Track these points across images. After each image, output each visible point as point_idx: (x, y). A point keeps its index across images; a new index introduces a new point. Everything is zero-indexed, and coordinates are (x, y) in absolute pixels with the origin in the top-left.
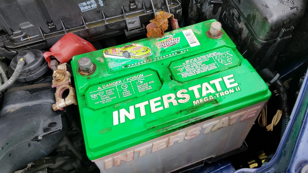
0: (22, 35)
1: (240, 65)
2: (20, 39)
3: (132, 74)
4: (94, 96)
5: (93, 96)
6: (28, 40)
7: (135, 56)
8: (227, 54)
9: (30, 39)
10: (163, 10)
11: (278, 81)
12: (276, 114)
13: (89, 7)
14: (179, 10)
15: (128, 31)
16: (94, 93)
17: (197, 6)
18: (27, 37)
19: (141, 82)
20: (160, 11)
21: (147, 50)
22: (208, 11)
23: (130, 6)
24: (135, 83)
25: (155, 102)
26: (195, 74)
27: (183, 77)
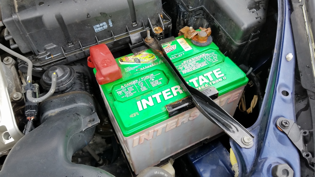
0: (47, 55)
1: (224, 62)
2: (45, 57)
3: (144, 75)
4: (120, 93)
6: (52, 58)
7: (144, 61)
8: (213, 54)
9: (54, 57)
10: (157, 26)
11: (252, 73)
12: (253, 99)
13: (102, 28)
14: (170, 25)
15: (132, 45)
16: (119, 90)
17: (184, 21)
18: (51, 56)
19: (153, 80)
20: (156, 27)
21: (152, 56)
22: (192, 24)
23: (132, 25)
24: (149, 81)
25: (166, 93)
26: (192, 70)
27: (183, 74)
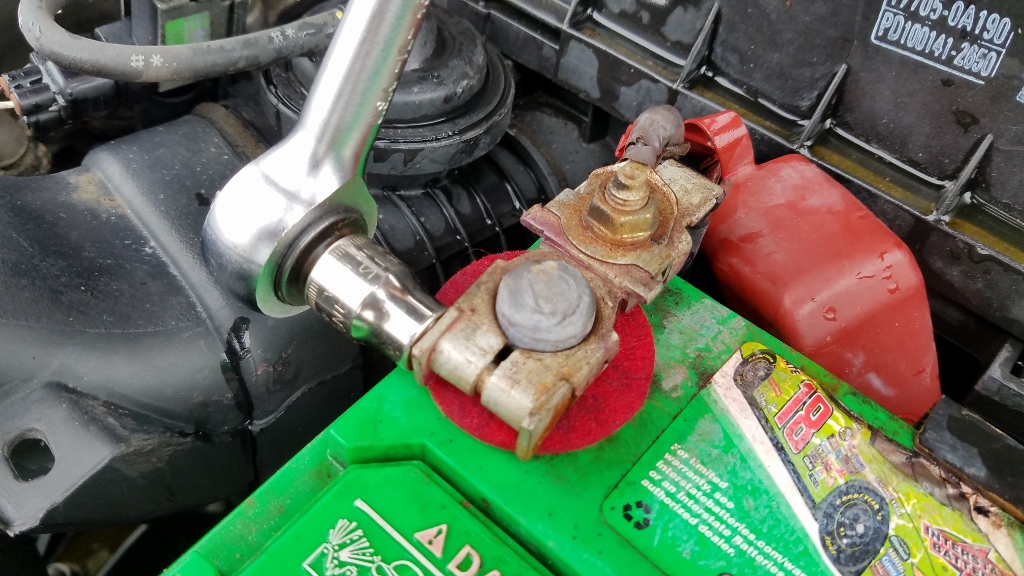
5: (342, 546)
13: (941, 44)
16: (370, 532)
